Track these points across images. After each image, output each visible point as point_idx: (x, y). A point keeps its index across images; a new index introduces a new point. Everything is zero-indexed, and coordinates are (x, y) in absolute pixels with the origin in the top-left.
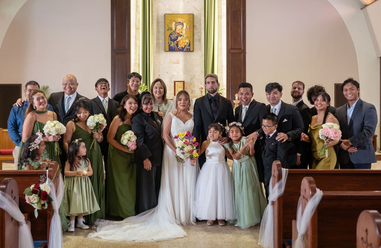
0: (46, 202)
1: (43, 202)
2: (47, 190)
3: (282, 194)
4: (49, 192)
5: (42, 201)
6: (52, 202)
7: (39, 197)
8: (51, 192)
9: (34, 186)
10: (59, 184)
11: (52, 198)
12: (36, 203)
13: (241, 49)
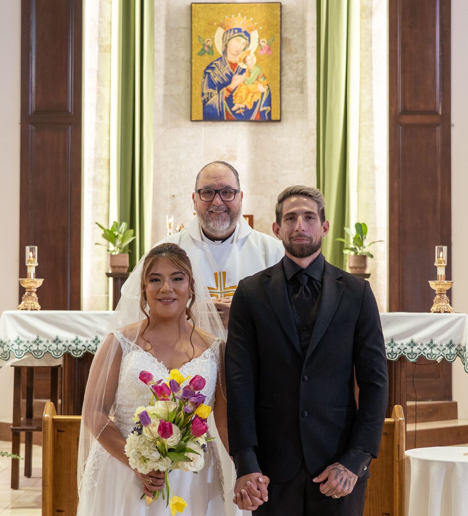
13: (435, 113)
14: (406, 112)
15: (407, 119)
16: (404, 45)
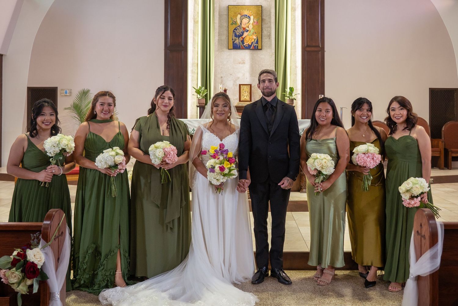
0: (37, 281)
1: (29, 282)
2: (39, 260)
3: (438, 269)
4: (42, 264)
5: (28, 280)
6: (48, 280)
7: (23, 274)
8: (46, 263)
9: (16, 254)
10: (63, 246)
11: (47, 274)
12: (16, 283)
13: (319, 46)
14: (308, 46)
15: (308, 49)
16: (307, 22)
